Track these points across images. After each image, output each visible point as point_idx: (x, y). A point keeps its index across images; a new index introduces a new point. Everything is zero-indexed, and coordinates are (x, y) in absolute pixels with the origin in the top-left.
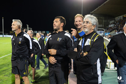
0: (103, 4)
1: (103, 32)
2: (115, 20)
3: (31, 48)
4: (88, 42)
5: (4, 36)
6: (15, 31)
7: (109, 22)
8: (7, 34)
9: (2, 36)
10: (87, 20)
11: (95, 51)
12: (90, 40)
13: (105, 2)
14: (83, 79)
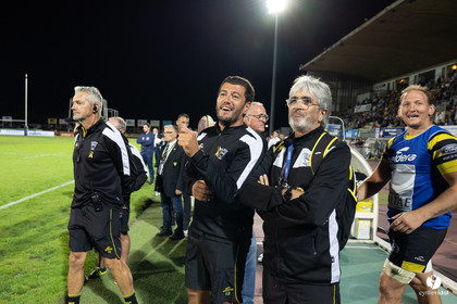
0: (338, 43)
1: (339, 126)
2: (372, 91)
3: (127, 171)
4: (304, 159)
5: (29, 132)
6: (82, 119)
7: (355, 98)
8: (39, 126)
9: (22, 132)
10: (305, 94)
11: (327, 186)
12: (311, 153)
13: (345, 38)
14: (285, 269)
